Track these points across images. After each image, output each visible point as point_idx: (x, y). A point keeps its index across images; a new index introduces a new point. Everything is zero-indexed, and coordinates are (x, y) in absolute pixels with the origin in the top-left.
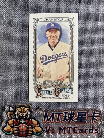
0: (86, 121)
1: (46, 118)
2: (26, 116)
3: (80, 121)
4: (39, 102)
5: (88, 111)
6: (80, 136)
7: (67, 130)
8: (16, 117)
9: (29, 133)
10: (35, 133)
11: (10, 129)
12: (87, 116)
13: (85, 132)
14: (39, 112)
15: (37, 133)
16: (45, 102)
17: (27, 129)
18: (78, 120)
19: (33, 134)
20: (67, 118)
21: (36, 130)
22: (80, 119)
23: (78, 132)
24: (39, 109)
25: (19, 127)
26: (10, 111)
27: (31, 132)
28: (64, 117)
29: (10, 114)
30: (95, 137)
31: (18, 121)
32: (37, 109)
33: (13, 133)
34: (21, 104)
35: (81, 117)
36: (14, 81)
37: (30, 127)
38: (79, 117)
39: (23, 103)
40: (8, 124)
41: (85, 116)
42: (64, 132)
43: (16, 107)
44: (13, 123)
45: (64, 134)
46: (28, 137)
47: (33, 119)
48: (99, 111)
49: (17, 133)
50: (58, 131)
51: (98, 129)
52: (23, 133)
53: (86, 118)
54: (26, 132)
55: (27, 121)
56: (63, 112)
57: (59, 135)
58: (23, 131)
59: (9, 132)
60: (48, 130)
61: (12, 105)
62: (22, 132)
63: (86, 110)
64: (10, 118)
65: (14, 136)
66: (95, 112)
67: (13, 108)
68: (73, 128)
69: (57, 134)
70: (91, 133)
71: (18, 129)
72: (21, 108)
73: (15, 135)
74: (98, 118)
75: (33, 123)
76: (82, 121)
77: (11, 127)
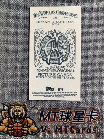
0: (83, 120)
1: (42, 117)
2: (21, 115)
3: (77, 120)
4: (35, 101)
5: (86, 110)
6: (77, 136)
7: (64, 130)
8: (10, 116)
9: (24, 133)
10: (31, 132)
11: (4, 129)
12: (85, 115)
13: (83, 132)
14: (35, 111)
15: (32, 132)
16: (41, 101)
17: (22, 129)
18: (75, 119)
19: (28, 133)
20: (64, 117)
21: (31, 129)
22: (78, 118)
23: (75, 132)
24: (34, 108)
25: (14, 126)
26: (4, 110)
27: (26, 132)
28: (61, 117)
29: (5, 113)
30: (93, 137)
31: (13, 120)
32: (32, 108)
33: (8, 133)
34: (16, 102)
35: (78, 116)
36: (9, 78)
37: (25, 126)
38: (77, 116)
39: (18, 102)
40: (3, 124)
41: (83, 115)
42: (61, 132)
43: (11, 105)
44: (8, 123)
45: (60, 134)
46: (23, 136)
47: (28, 118)
48: (97, 110)
49: (12, 133)
50: (54, 130)
51: (96, 129)
52: (18, 132)
53: (83, 117)
54: (21, 131)
55: (22, 120)
56: (60, 111)
57: (56, 135)
58: (18, 131)
59: (3, 132)
60: (44, 129)
61: (7, 103)
62: (16, 131)
63: (84, 109)
64: (4, 117)
65: (8, 135)
66: (93, 111)
67: (7, 106)
68: (70, 127)
69: (53, 133)
70: (88, 132)
71: (12, 128)
72: (16, 106)
73: (10, 135)
74: (96, 117)
75: (29, 122)
76: (80, 120)
77: (5, 127)
